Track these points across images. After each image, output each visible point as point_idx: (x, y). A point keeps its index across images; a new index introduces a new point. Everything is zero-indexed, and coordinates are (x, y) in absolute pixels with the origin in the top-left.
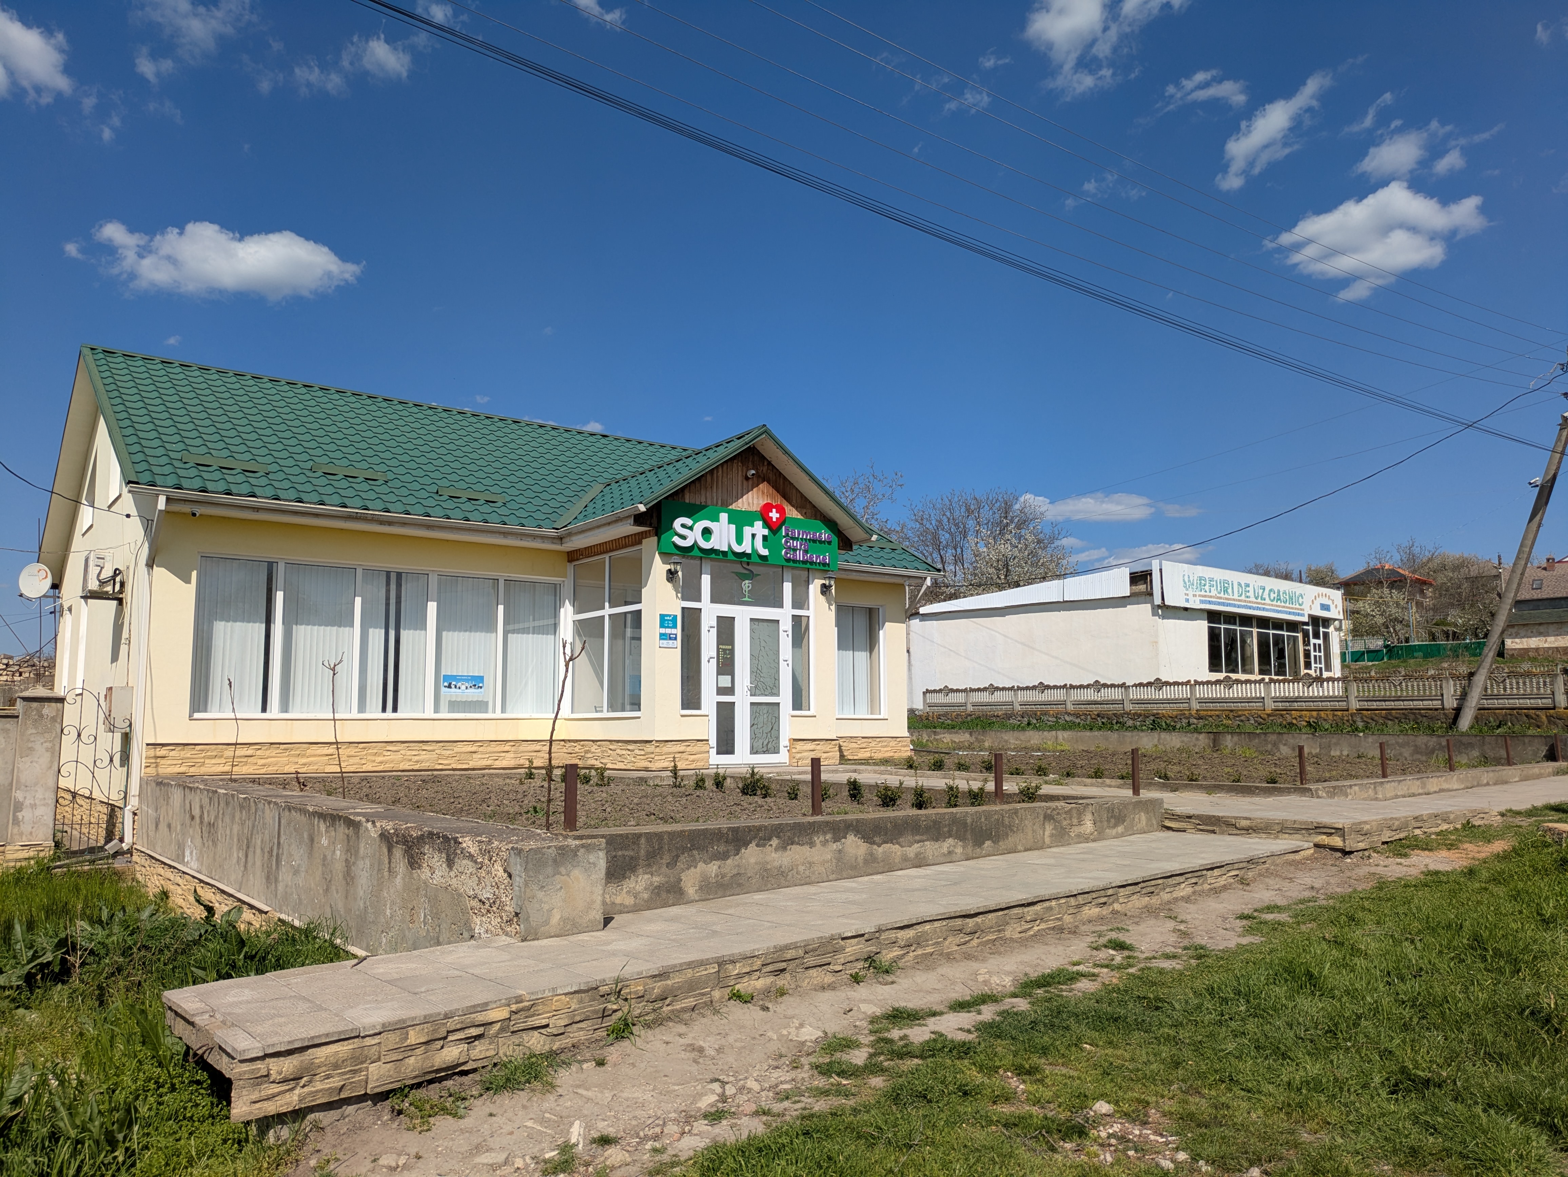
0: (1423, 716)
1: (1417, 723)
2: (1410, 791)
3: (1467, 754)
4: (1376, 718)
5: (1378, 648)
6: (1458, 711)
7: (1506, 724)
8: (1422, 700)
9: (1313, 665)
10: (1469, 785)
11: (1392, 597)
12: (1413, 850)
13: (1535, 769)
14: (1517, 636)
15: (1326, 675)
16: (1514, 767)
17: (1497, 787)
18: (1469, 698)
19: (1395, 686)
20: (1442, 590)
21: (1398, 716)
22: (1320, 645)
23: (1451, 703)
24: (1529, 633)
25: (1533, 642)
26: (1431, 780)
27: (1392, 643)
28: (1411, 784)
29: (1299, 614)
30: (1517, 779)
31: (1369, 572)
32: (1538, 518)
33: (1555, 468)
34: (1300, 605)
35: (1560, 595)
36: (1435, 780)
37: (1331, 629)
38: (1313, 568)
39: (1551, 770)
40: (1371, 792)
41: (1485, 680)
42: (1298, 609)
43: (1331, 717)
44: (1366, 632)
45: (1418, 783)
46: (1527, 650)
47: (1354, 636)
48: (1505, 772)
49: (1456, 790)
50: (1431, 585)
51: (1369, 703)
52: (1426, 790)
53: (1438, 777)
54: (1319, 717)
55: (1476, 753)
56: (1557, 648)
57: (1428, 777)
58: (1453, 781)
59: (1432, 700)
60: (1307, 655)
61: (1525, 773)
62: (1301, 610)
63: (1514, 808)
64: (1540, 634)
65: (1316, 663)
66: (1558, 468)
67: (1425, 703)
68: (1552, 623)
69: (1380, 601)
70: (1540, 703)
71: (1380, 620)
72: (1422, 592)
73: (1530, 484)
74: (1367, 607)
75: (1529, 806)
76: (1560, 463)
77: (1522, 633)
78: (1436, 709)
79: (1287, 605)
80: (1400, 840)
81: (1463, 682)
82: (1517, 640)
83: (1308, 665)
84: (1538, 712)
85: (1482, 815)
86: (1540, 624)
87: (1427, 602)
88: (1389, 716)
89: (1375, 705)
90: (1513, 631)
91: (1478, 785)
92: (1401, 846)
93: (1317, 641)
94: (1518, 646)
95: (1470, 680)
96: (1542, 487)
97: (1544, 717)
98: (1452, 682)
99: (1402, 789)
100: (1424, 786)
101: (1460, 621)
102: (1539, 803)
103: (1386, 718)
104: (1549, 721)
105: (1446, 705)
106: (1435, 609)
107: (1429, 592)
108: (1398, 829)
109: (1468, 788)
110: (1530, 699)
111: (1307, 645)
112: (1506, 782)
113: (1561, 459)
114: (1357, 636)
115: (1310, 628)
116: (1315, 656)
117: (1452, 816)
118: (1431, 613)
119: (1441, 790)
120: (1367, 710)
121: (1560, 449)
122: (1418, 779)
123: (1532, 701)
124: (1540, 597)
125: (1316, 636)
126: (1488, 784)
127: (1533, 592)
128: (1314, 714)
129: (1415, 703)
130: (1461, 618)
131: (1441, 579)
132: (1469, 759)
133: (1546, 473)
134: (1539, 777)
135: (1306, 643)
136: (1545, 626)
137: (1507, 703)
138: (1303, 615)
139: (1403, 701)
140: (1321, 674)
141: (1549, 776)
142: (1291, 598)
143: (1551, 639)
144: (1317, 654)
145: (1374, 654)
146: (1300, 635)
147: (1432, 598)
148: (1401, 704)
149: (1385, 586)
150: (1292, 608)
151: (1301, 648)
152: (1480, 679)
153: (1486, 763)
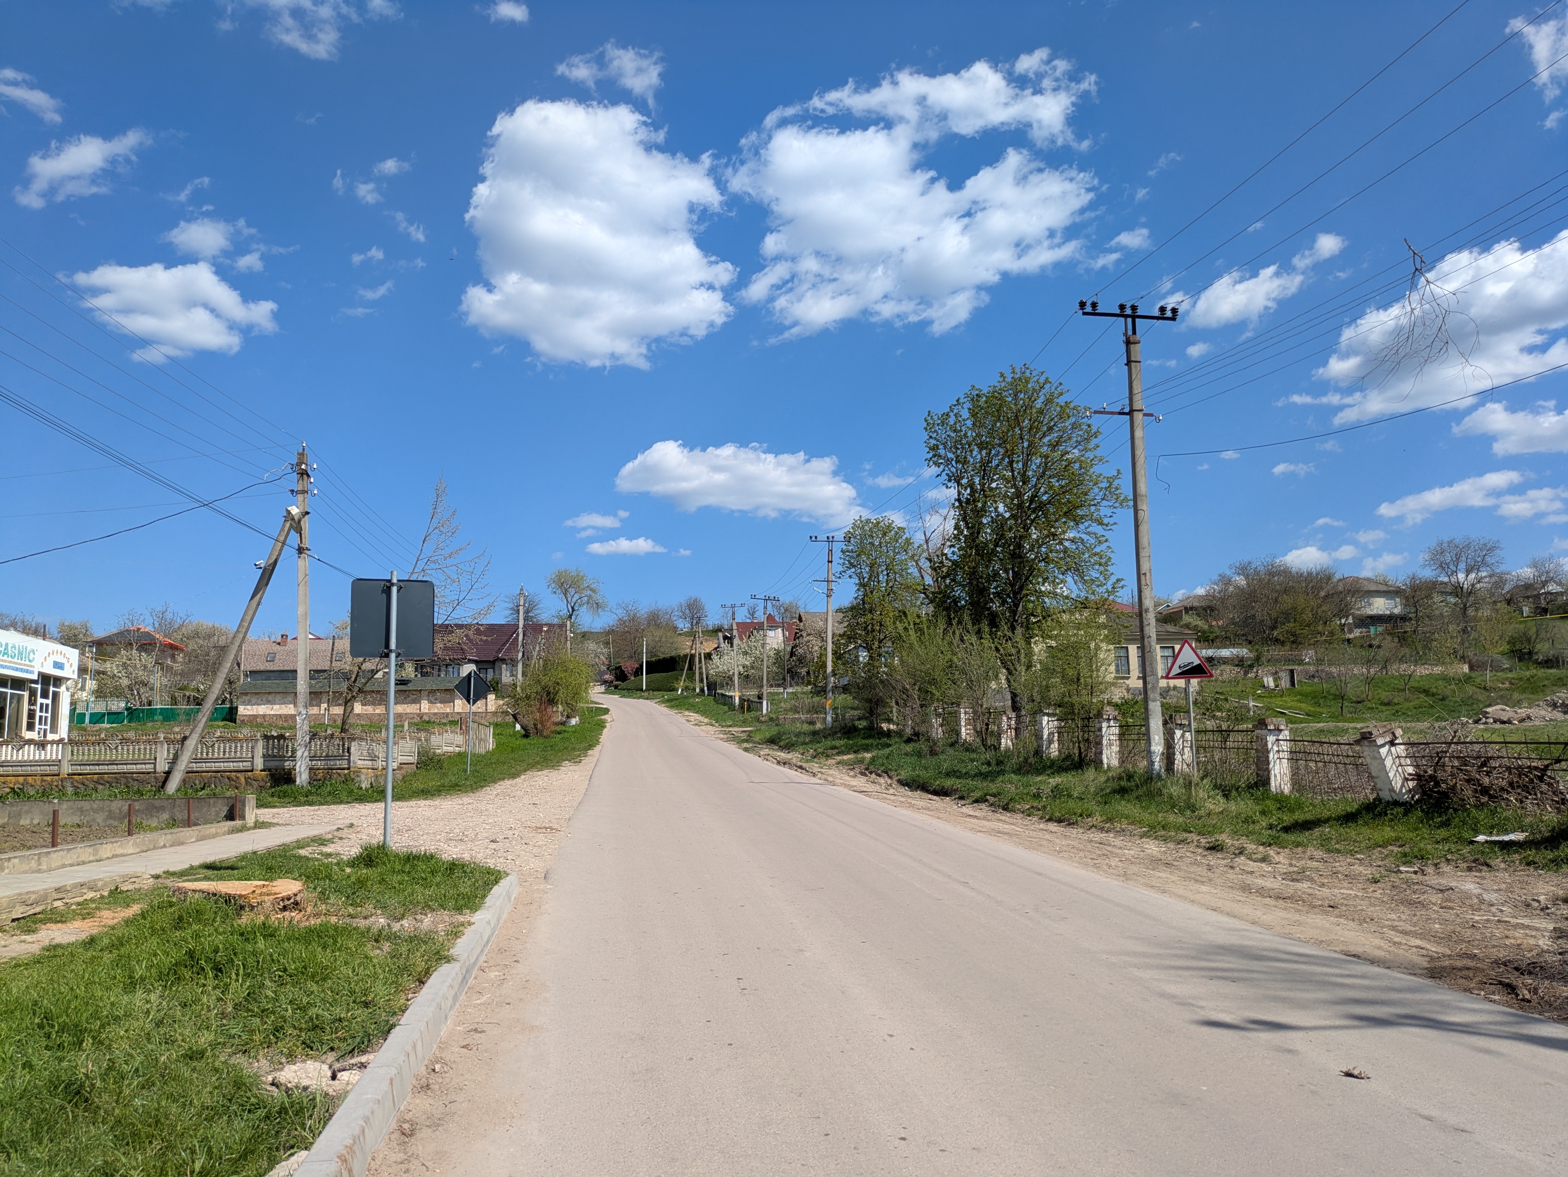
0: (134, 780)
1: (127, 787)
2: (80, 859)
3: (158, 818)
4: (87, 783)
5: (119, 710)
6: (168, 773)
7: (209, 786)
8: (136, 764)
9: (37, 726)
10: (145, 849)
11: (140, 660)
12: (45, 924)
13: (212, 829)
14: (249, 703)
15: (50, 737)
16: (194, 828)
17: (172, 849)
18: (179, 762)
19: (111, 749)
20: (192, 657)
21: (109, 780)
22: (47, 705)
23: (162, 766)
24: (259, 701)
25: (262, 709)
26: (104, 846)
27: (135, 705)
28: (83, 852)
29: (27, 671)
30: (194, 840)
31: (121, 634)
32: (258, 596)
33: (277, 554)
34: (30, 661)
35: (288, 668)
36: (109, 846)
37: (63, 689)
38: (67, 624)
39: (226, 829)
40: (33, 864)
41: (197, 744)
42: (27, 666)
43: (39, 783)
44: (110, 693)
45: (90, 850)
46: (255, 716)
47: (96, 697)
48: (183, 834)
49: (131, 854)
50: (182, 650)
51: (82, 767)
52: (98, 857)
53: (113, 843)
54: (25, 783)
55: (165, 816)
56: (280, 715)
57: (101, 844)
58: (129, 845)
59: (145, 764)
60: (31, 715)
61: (202, 833)
62: (31, 666)
63: (171, 870)
64: (269, 702)
65: (40, 723)
66: (279, 554)
67: (139, 766)
68: (279, 693)
69: (128, 662)
70: (241, 766)
71: (125, 682)
72: (173, 657)
73: (256, 565)
74: (115, 668)
75: (187, 866)
76: (281, 550)
77: (254, 700)
78: (149, 773)
79: (15, 660)
80: (35, 914)
81: (177, 746)
82: (249, 707)
83: (30, 727)
84: (239, 775)
85: (133, 880)
86: (270, 693)
87: (177, 667)
88: (101, 780)
89: (88, 769)
90: (247, 698)
91: (155, 848)
92: (33, 922)
93: (45, 701)
94: (249, 713)
95: (183, 744)
96: (265, 569)
97: (243, 779)
98: (166, 746)
99: (71, 858)
100: (96, 852)
101: (202, 687)
102: (196, 863)
103: (98, 782)
104: (247, 782)
105: (158, 769)
106: (182, 674)
107: (180, 658)
108: (36, 903)
109: (143, 852)
110: (233, 762)
111: (33, 705)
112: (183, 844)
113: (282, 546)
114: (100, 697)
115: (39, 686)
116: (41, 717)
117: (100, 884)
118: (179, 678)
119: (114, 856)
120: (80, 774)
121: (282, 539)
122: (90, 846)
123: (235, 764)
124: (272, 668)
125: (45, 695)
126: (164, 846)
127: (267, 664)
128: (21, 779)
129: (129, 766)
130: (203, 684)
131: (192, 646)
132: (159, 822)
133: (269, 558)
134: (215, 836)
135: (32, 702)
136: (273, 695)
137: (213, 766)
138: (32, 672)
139: (117, 764)
140: (45, 736)
141: (224, 835)
142: (21, 653)
143: (276, 707)
144: (44, 714)
145: (114, 716)
146: (26, 694)
147: (183, 663)
148: (114, 768)
149: (135, 648)
150: (20, 664)
151: (26, 707)
152: (191, 743)
153: (173, 825)
